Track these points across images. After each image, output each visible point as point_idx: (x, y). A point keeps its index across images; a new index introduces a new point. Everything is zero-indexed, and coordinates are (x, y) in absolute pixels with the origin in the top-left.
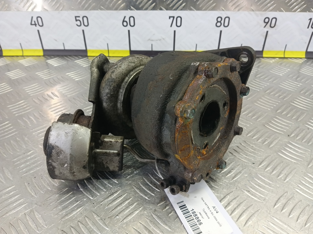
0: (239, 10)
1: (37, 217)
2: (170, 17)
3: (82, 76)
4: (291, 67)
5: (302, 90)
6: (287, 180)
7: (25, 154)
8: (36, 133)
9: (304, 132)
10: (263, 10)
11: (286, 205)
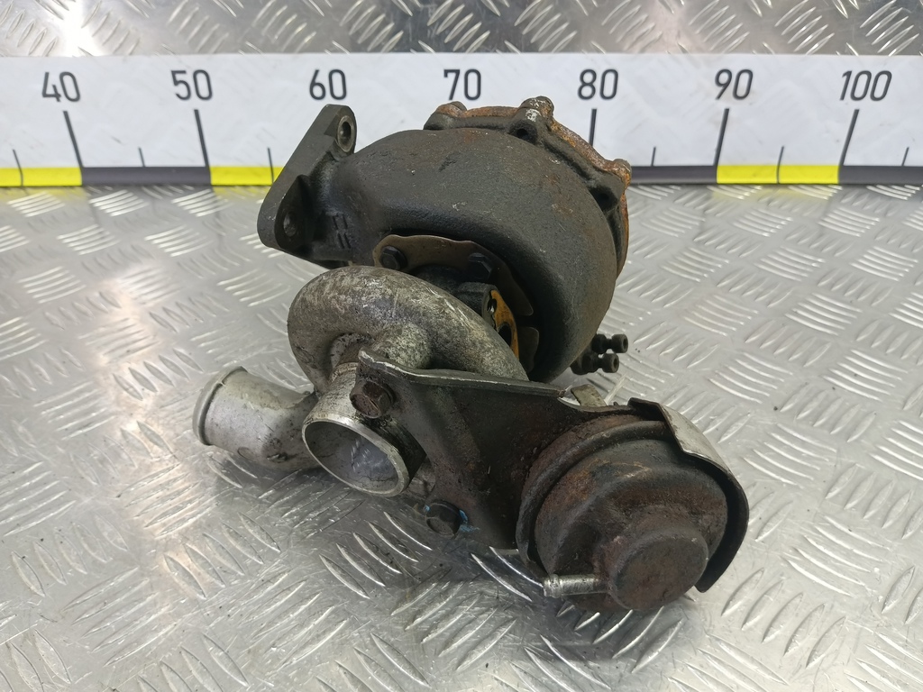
0: (643, 51)
1: (42, 652)
2: (446, 72)
3: (192, 243)
4: (796, 210)
5: (824, 276)
6: (765, 535)
7: (16, 473)
8: (49, 413)
9: (822, 396)
10: (712, 48)
11: (757, 607)
